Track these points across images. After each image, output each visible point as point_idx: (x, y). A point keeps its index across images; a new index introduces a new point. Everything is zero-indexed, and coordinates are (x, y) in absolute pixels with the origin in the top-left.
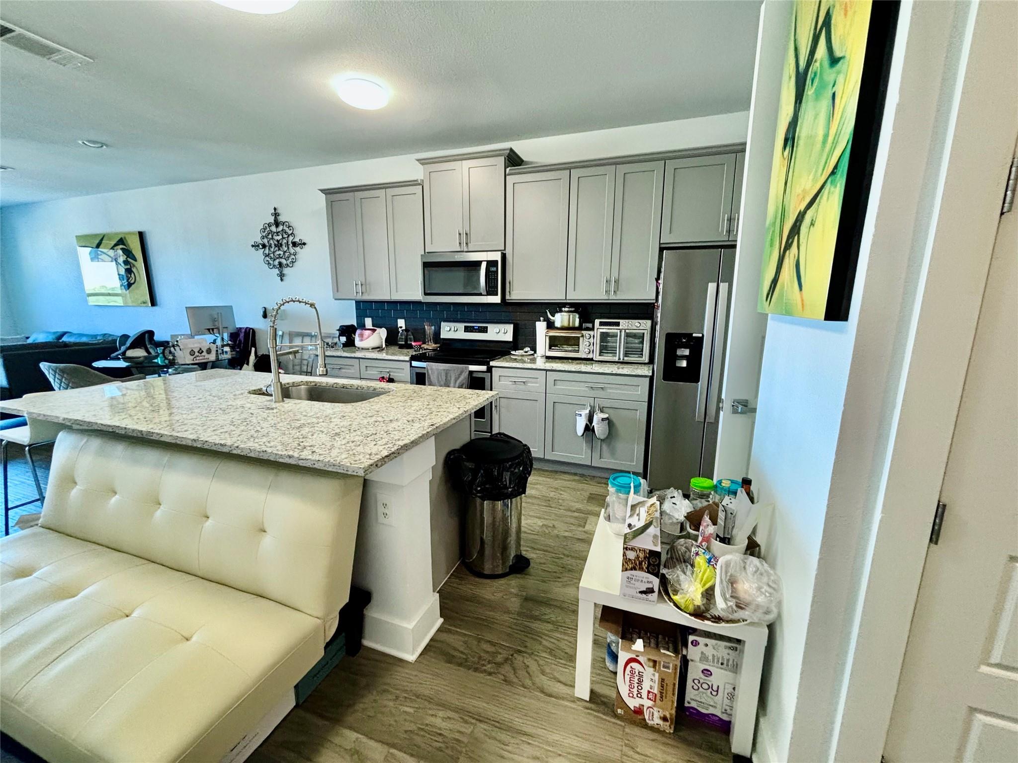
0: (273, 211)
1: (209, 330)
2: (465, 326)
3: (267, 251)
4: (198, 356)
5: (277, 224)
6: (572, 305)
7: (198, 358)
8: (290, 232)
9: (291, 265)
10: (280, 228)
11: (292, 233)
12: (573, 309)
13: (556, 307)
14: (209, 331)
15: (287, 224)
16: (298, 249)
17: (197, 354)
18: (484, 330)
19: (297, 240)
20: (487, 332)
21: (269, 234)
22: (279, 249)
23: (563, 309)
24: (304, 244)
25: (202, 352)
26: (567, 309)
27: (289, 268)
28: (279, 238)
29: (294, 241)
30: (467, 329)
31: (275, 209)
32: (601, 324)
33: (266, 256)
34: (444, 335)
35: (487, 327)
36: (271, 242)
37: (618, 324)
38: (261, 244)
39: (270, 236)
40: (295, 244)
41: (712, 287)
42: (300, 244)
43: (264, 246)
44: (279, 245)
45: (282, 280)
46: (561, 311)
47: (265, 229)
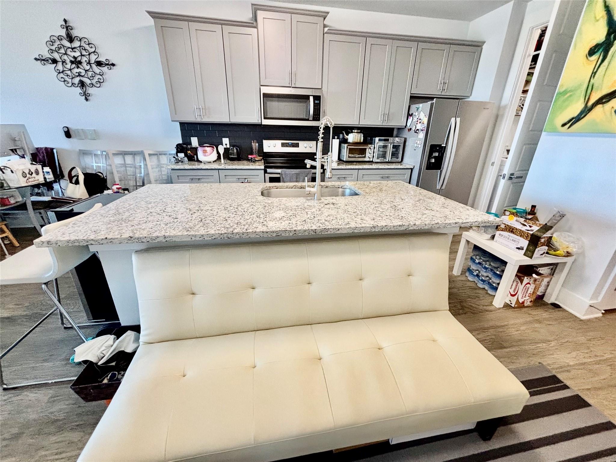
0: (64, 23)
1: (12, 150)
2: (282, 143)
3: (60, 67)
4: (29, 178)
5: (71, 39)
6: (358, 128)
7: (30, 180)
8: (93, 50)
9: (98, 85)
10: (76, 44)
11: (94, 52)
12: (359, 131)
13: (349, 129)
14: (13, 152)
15: (86, 40)
16: (105, 69)
17: (28, 176)
18: (297, 145)
19: (102, 59)
20: (298, 147)
21: (59, 48)
22: (78, 67)
23: (354, 131)
24: (113, 65)
25: (32, 173)
26: (356, 131)
27: (94, 88)
28: (77, 54)
29: (98, 60)
30: (283, 145)
31: (65, 21)
32: (380, 140)
33: (59, 73)
34: (266, 149)
35: (298, 143)
36: (65, 57)
37: (388, 140)
38: (50, 58)
39: (62, 51)
40: (99, 64)
41: (453, 120)
42: (108, 64)
43: (54, 61)
44: (77, 62)
45: (87, 100)
46: (352, 132)
47: (53, 42)
